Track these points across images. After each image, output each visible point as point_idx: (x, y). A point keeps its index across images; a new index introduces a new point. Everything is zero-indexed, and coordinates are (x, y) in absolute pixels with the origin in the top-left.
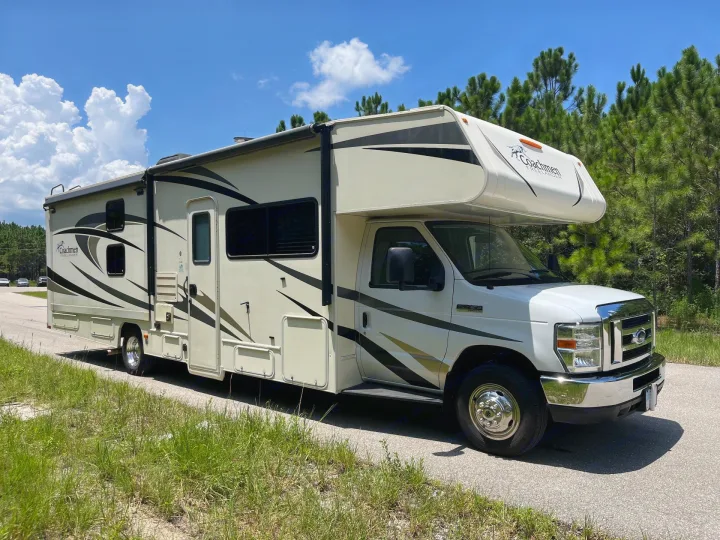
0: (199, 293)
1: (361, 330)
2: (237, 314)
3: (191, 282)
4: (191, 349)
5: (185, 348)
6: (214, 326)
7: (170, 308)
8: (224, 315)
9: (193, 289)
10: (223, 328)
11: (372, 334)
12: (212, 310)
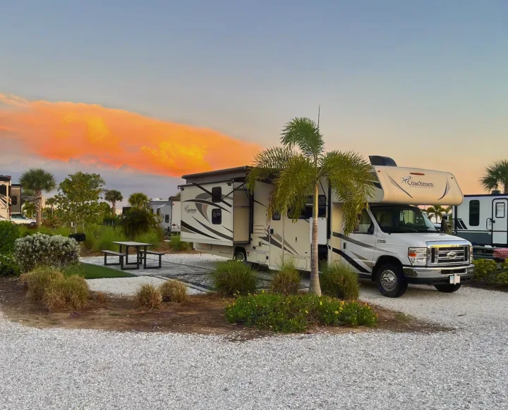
0: (274, 233)
1: (343, 250)
2: (291, 242)
3: (271, 228)
4: (270, 258)
5: (267, 258)
6: (281, 248)
7: (260, 240)
8: (285, 243)
9: (272, 231)
10: (285, 249)
11: (347, 252)
12: (280, 240)
